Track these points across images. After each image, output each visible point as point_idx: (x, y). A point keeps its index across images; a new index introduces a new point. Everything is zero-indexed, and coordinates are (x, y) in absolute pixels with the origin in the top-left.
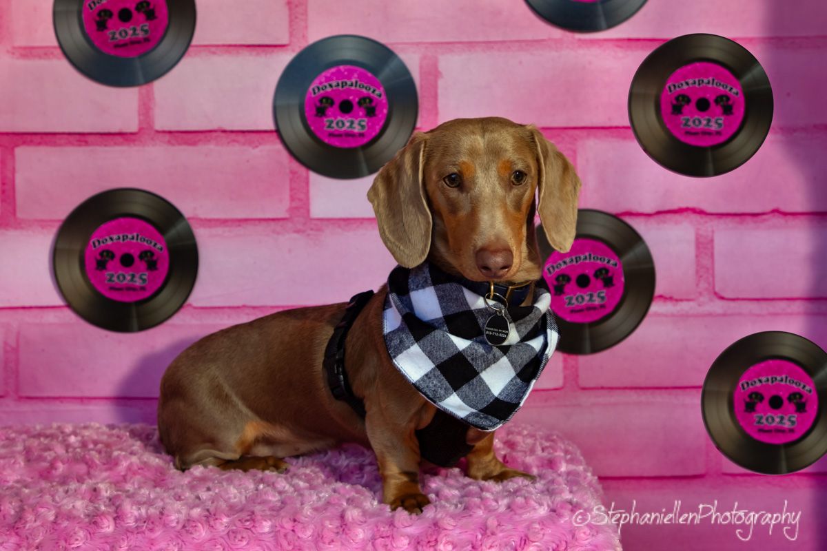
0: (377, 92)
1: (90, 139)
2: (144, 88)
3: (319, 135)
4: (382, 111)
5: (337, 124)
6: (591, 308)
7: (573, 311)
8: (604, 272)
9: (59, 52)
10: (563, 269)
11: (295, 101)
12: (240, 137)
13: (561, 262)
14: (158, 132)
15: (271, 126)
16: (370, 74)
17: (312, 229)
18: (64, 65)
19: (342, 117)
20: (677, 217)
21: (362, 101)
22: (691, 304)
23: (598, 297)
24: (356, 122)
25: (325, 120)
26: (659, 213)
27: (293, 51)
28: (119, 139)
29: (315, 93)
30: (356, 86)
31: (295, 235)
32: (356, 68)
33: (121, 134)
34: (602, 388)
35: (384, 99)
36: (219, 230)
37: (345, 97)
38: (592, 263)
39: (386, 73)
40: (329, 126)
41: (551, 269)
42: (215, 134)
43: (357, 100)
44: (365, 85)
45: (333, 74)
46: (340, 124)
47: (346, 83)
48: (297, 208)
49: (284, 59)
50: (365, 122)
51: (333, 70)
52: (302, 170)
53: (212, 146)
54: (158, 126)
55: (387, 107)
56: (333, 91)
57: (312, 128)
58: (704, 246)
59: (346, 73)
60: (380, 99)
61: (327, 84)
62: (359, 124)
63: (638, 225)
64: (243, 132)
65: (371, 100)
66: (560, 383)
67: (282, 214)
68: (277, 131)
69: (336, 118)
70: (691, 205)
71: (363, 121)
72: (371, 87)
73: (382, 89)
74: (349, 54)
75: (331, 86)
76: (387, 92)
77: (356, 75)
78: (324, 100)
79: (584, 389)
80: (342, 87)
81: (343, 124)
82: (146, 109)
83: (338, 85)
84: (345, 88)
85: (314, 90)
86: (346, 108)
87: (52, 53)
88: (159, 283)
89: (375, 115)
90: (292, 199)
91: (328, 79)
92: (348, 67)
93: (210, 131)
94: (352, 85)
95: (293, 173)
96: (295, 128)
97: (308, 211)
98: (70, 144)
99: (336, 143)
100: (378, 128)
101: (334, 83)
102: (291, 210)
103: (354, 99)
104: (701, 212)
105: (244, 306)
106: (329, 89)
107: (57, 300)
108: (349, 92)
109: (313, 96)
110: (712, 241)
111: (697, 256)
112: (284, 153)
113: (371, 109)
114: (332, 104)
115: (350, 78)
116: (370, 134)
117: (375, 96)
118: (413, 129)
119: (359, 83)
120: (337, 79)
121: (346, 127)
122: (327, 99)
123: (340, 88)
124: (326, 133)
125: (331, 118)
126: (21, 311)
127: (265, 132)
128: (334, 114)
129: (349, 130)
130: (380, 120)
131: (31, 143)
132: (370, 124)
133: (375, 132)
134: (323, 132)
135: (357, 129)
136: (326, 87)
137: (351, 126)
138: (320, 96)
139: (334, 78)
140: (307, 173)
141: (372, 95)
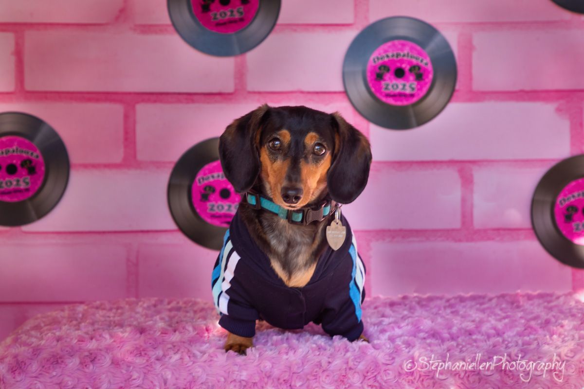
0: (425, 61)
1: (195, 97)
2: (239, 59)
3: (378, 95)
4: (427, 77)
5: (393, 86)
9: (172, 28)
10: (571, 202)
11: (359, 68)
12: (315, 97)
13: (570, 196)
14: (250, 92)
15: (339, 87)
16: (419, 48)
19: (396, 81)
21: (413, 69)
24: (408, 85)
25: (383, 83)
27: (358, 29)
28: (218, 98)
29: (375, 62)
30: (408, 56)
32: (408, 43)
33: (220, 94)
35: (429, 67)
37: (398, 65)
39: (432, 45)
40: (386, 88)
41: (563, 201)
42: (295, 94)
43: (408, 67)
44: (415, 55)
45: (390, 47)
46: (395, 87)
47: (400, 55)
49: (350, 35)
50: (414, 84)
51: (390, 44)
52: (364, 123)
54: (250, 88)
55: (432, 73)
56: (389, 61)
57: (373, 90)
59: (400, 47)
60: (426, 67)
61: (384, 55)
62: (410, 87)
64: (317, 93)
65: (419, 68)
68: (345, 93)
69: (391, 81)
71: (413, 84)
72: (420, 57)
73: (428, 59)
74: (402, 31)
75: (388, 56)
76: (434, 62)
77: (407, 48)
78: (383, 68)
80: (397, 57)
81: (397, 86)
82: (240, 74)
83: (393, 56)
84: (400, 58)
86: (399, 73)
87: (166, 30)
89: (422, 80)
91: (386, 51)
92: (402, 41)
93: (291, 92)
94: (404, 56)
96: (359, 90)
98: (179, 101)
99: (391, 101)
100: (425, 90)
101: (390, 54)
103: (406, 67)
106: (386, 59)
107: (172, 226)
108: (402, 61)
109: (374, 64)
112: (350, 109)
113: (420, 74)
114: (388, 70)
115: (402, 50)
116: (419, 94)
117: (423, 64)
118: (453, 91)
119: (410, 54)
120: (393, 51)
121: (400, 89)
122: (385, 67)
123: (395, 58)
124: (384, 94)
125: (388, 82)
126: (140, 235)
127: (335, 93)
128: (390, 79)
129: (403, 91)
130: (426, 84)
131: (148, 101)
132: (419, 87)
133: (422, 93)
134: (381, 93)
135: (408, 91)
136: (384, 57)
137: (403, 88)
138: (379, 64)
139: (390, 50)
140: (368, 125)
141: (420, 64)
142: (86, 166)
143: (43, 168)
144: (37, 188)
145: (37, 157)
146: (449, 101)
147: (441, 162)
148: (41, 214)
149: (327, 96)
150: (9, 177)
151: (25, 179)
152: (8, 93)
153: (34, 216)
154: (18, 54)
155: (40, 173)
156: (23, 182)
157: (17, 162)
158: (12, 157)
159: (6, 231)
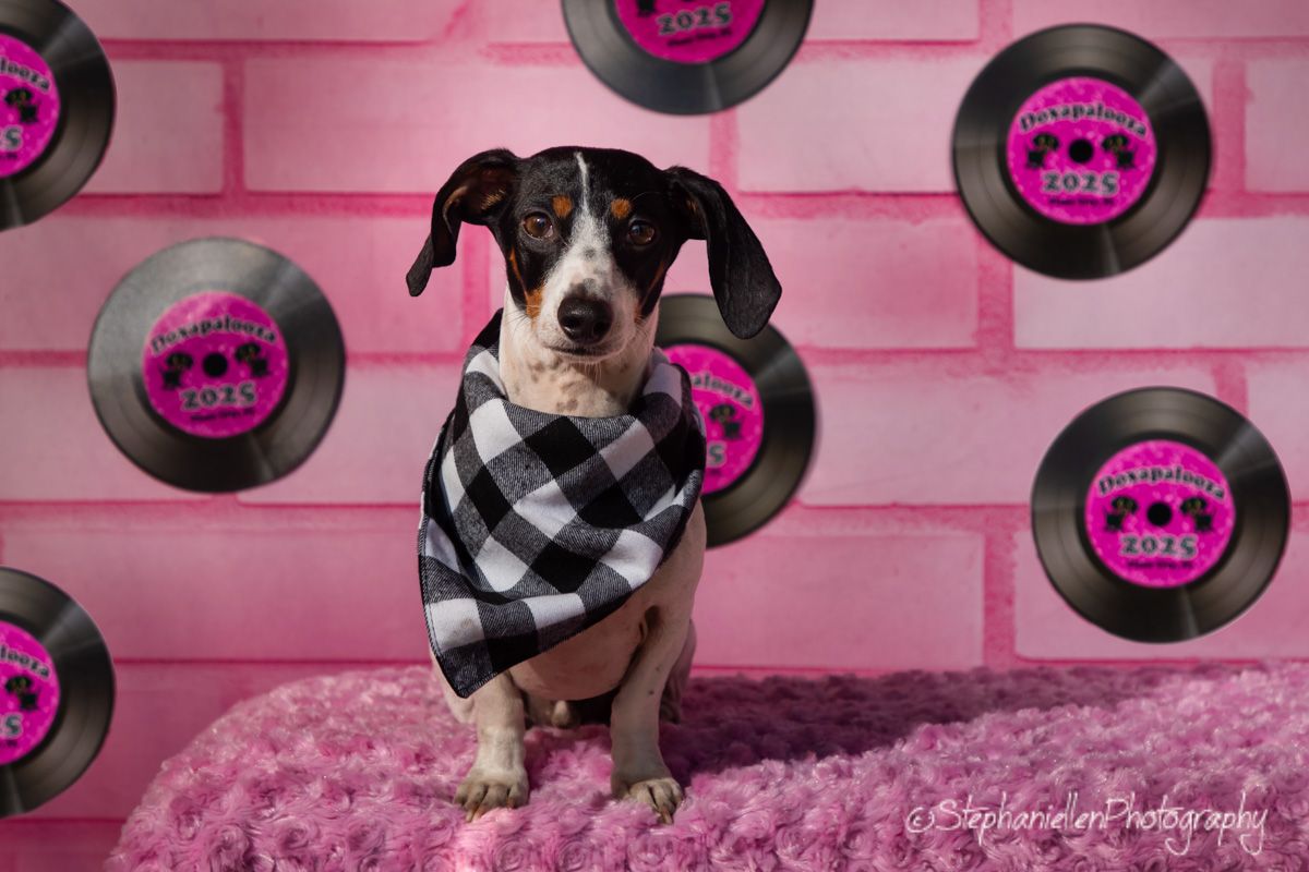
0: (1137, 126)
2: (720, 119)
3: (1032, 201)
4: (1145, 160)
5: (1065, 181)
9: (570, 52)
11: (989, 141)
12: (890, 204)
14: (744, 195)
15: (947, 185)
16: (1125, 96)
17: (1017, 369)
18: (579, 76)
19: (1073, 168)
21: (1110, 142)
24: (1099, 177)
25: (1043, 173)
27: (985, 53)
29: (1026, 127)
31: (988, 380)
32: (1102, 83)
35: (1148, 139)
36: (852, 370)
37: (1079, 132)
39: (1153, 91)
40: (1051, 186)
42: (844, 199)
43: (1101, 138)
44: (1116, 113)
45: (1059, 93)
46: (1071, 182)
47: (1082, 110)
48: (991, 331)
49: (972, 64)
50: (1115, 177)
51: (1058, 85)
52: (999, 263)
53: (840, 219)
54: (744, 185)
55: (1154, 151)
56: (1056, 124)
57: (1020, 190)
59: (1081, 92)
60: (1141, 138)
61: (1046, 111)
62: (1105, 182)
64: (895, 195)
65: (1126, 139)
67: (964, 340)
68: (959, 195)
69: (1062, 170)
71: (1112, 177)
72: (1127, 115)
73: (1146, 120)
74: (1086, 56)
75: (1054, 114)
76: (1155, 125)
77: (1098, 96)
78: (1043, 140)
80: (1075, 115)
81: (1076, 181)
82: (723, 154)
83: (1067, 112)
84: (1080, 118)
85: (1023, 121)
86: (1081, 153)
87: (559, 55)
88: (745, 461)
89: (1133, 166)
90: (982, 314)
91: (1049, 102)
92: (1086, 81)
93: (837, 194)
94: (1092, 112)
95: (983, 268)
96: (989, 189)
97: (1010, 335)
99: (1062, 215)
100: (1138, 190)
101: (1060, 110)
102: (980, 333)
103: (1095, 138)
105: (895, 506)
106: (1051, 120)
108: (1086, 125)
109: (1023, 132)
112: (969, 232)
113: (1126, 155)
114: (1055, 146)
115: (1088, 101)
116: (1124, 200)
117: (1132, 132)
118: (1202, 192)
119: (1104, 109)
120: (1066, 101)
121: (1081, 188)
122: (1047, 137)
123: (1071, 118)
124: (1045, 198)
125: (1052, 172)
127: (935, 195)
128: (1059, 164)
129: (1087, 192)
130: (1141, 174)
132: (1124, 182)
133: (1131, 200)
134: (1039, 196)
135: (1100, 191)
136: (1045, 115)
137: (1090, 186)
138: (1034, 131)
139: (1060, 100)
140: (1010, 270)
141: (1128, 131)
142: (378, 358)
143: (285, 364)
144: (270, 407)
145: (272, 337)
146: (1192, 214)
147: (1174, 352)
150: (210, 383)
151: (244, 387)
152: (207, 197)
153: (266, 471)
154: (232, 109)
155: (276, 373)
156: (239, 394)
157: (227, 350)
158: (217, 339)
159: (203, 503)
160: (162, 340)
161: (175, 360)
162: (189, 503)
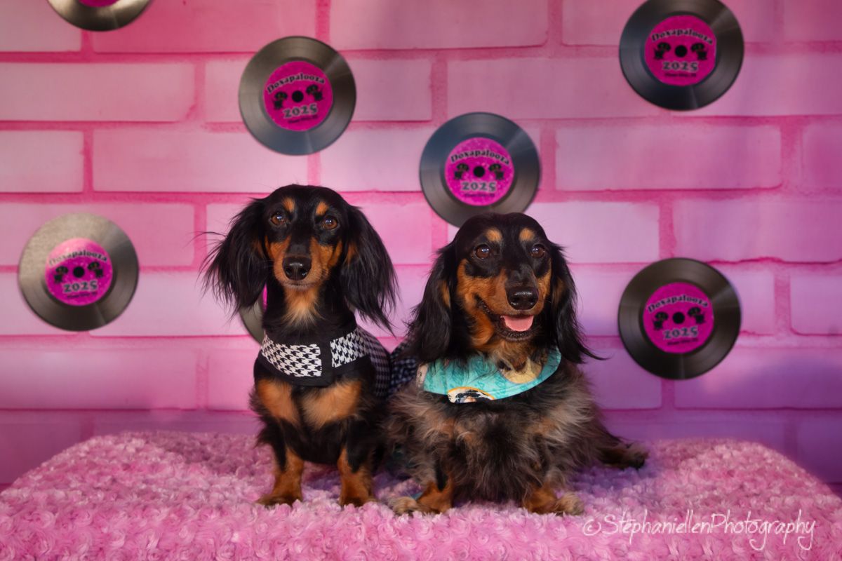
0: (505, 160)
2: (312, 157)
3: (457, 195)
4: (508, 176)
5: (472, 186)
6: (685, 341)
7: (670, 343)
8: (696, 310)
9: (243, 126)
10: (661, 309)
11: (436, 168)
12: (391, 197)
13: (660, 302)
15: (418, 188)
16: (499, 145)
18: (247, 138)
19: (475, 179)
20: (758, 265)
21: (493, 167)
22: (771, 338)
23: (690, 331)
24: (488, 184)
25: (462, 182)
26: (743, 261)
27: (436, 126)
29: (453, 160)
30: (487, 154)
32: (489, 140)
34: (695, 409)
35: (510, 166)
37: (478, 163)
38: (686, 303)
39: (513, 143)
40: (465, 188)
41: (651, 308)
42: (370, 194)
43: (488, 166)
44: (495, 154)
45: (468, 145)
46: (474, 186)
47: (479, 152)
49: (427, 133)
50: (495, 184)
51: (469, 141)
52: (442, 223)
53: (367, 204)
55: (513, 171)
56: (468, 159)
57: (451, 189)
58: (782, 290)
59: (479, 144)
60: (507, 165)
61: (463, 153)
62: (490, 186)
63: (727, 272)
64: (393, 192)
65: (500, 166)
66: (658, 403)
67: (425, 260)
68: (423, 192)
69: (470, 181)
70: (769, 255)
71: (493, 183)
72: (500, 155)
73: (509, 157)
74: (482, 127)
75: (466, 154)
76: (513, 160)
77: (487, 146)
78: (461, 166)
79: (680, 409)
80: (476, 155)
81: (477, 186)
82: (314, 174)
83: (472, 154)
84: (478, 156)
85: (452, 158)
86: (479, 172)
87: (238, 128)
89: (503, 179)
90: (433, 247)
91: (465, 149)
92: (481, 139)
93: (366, 192)
94: (484, 154)
95: (434, 226)
96: (437, 190)
99: (470, 201)
100: (505, 189)
101: (469, 153)
103: (485, 166)
104: (779, 261)
106: (465, 157)
107: (241, 331)
108: (481, 160)
109: (452, 163)
110: (788, 286)
111: (776, 298)
112: (428, 210)
113: (500, 173)
114: (467, 169)
115: (482, 148)
116: (499, 194)
117: (503, 163)
118: (536, 190)
119: (490, 152)
120: (472, 149)
121: (479, 189)
122: (464, 165)
123: (474, 156)
124: (462, 194)
125: (466, 182)
126: (211, 339)
127: (412, 192)
128: (469, 178)
129: (482, 191)
130: (507, 183)
131: (219, 201)
132: (499, 186)
133: (502, 194)
134: (459, 193)
135: (488, 190)
136: (462, 155)
137: (483, 188)
138: (457, 163)
139: (469, 148)
140: (447, 227)
141: (501, 162)
142: (155, 269)
143: (111, 271)
144: (104, 291)
145: (105, 259)
146: (531, 201)
148: (109, 318)
149: (402, 196)
150: (76, 280)
151: (92, 282)
152: (76, 194)
153: (102, 320)
154: (87, 153)
155: (107, 276)
156: (89, 285)
157: (84, 265)
158: (79, 260)
159: (73, 336)
160: (54, 261)
161: (60, 269)
162: (67, 336)
